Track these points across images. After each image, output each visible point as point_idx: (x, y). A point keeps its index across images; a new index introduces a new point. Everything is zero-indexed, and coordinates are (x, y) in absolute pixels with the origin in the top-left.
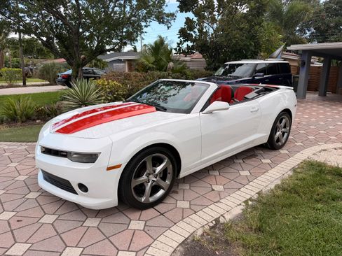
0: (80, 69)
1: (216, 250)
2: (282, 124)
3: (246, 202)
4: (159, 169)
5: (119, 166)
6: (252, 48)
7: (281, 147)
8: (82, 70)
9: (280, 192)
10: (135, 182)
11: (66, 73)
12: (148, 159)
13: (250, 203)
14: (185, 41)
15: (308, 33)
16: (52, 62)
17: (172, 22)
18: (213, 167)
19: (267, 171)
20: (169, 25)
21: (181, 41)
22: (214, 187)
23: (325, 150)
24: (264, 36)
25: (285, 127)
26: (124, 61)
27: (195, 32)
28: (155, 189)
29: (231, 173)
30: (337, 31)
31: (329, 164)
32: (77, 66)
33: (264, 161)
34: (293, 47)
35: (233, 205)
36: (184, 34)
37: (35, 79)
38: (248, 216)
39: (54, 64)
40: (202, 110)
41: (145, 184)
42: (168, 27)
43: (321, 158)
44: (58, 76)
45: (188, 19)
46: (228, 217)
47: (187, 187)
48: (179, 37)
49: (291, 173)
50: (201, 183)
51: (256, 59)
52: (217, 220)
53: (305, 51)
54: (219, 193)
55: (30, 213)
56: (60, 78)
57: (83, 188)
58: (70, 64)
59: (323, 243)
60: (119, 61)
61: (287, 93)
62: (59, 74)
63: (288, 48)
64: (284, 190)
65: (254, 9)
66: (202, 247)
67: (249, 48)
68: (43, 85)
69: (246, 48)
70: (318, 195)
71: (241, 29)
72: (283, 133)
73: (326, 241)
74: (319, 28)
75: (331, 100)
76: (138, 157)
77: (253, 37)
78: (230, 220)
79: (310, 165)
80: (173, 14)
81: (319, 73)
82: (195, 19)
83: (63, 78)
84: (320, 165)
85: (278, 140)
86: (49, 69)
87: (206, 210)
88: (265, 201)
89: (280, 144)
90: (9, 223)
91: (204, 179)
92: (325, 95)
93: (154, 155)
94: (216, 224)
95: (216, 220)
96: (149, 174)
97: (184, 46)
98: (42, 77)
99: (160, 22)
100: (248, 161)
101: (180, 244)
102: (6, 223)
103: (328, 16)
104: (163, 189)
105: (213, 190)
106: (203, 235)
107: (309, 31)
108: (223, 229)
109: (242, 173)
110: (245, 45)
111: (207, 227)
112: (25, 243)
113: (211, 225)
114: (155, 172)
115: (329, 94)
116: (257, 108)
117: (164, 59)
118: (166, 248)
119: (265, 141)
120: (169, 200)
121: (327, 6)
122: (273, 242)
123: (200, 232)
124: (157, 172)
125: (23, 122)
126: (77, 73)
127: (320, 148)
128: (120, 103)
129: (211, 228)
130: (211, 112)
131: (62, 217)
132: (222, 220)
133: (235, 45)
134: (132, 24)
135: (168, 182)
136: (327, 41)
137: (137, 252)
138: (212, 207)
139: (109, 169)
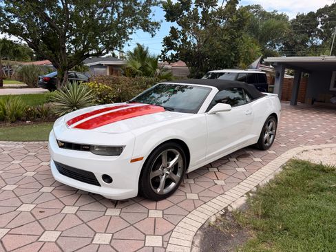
0: (66, 72)
1: (231, 233)
2: (270, 127)
3: (247, 194)
4: (172, 163)
5: (141, 159)
6: (233, 59)
7: (268, 148)
8: (68, 73)
9: (274, 186)
10: (153, 175)
11: (48, 76)
12: (164, 154)
13: (251, 195)
14: (169, 50)
15: (277, 48)
16: (31, 63)
17: (156, 30)
18: (211, 165)
19: (260, 168)
20: (154, 33)
21: (165, 49)
22: (216, 182)
23: (306, 151)
24: (243, 48)
25: (271, 130)
26: (106, 66)
27: (178, 41)
28: (168, 182)
29: (228, 169)
30: (303, 47)
31: (312, 162)
32: (63, 69)
33: (255, 160)
34: (269, 59)
35: (236, 196)
36: (168, 43)
37: (11, 81)
38: (252, 205)
39: (33, 65)
40: (207, 111)
41: (160, 177)
42: (153, 36)
43: (304, 157)
44: (39, 79)
45: (173, 28)
46: (235, 207)
47: (191, 181)
48: (163, 46)
49: (281, 170)
50: (203, 179)
51: (235, 69)
52: (226, 209)
53: (280, 63)
54: (222, 186)
55: (50, 205)
56: (41, 80)
57: (107, 179)
58: (56, 67)
59: (321, 224)
60: (100, 66)
61: (273, 99)
62: (40, 77)
63: (265, 60)
64: (277, 183)
65: (236, 23)
66: (218, 230)
67: (230, 58)
68: (21, 87)
69: (227, 58)
70: (308, 187)
71: (225, 41)
72: (270, 136)
73: (324, 223)
74: (287, 43)
75: (302, 108)
76: (157, 151)
77: (233, 49)
78: (237, 209)
79: (296, 163)
80: (158, 23)
81: (289, 85)
82: (180, 28)
83: (45, 80)
84: (304, 163)
85: (266, 142)
86: (28, 71)
87: (214, 200)
88: (264, 193)
89: (267, 144)
90: (32, 214)
91: (205, 175)
92: (295, 104)
93: (169, 150)
94: (226, 213)
95: (224, 209)
96: (164, 168)
97: (169, 54)
98: (21, 79)
99: (145, 30)
100: (241, 160)
101: (199, 229)
102: (29, 213)
103: (295, 33)
104: (175, 182)
105: (216, 184)
106: (216, 221)
107: (278, 45)
108: (233, 217)
109: (239, 170)
110: (226, 56)
111: (218, 215)
112: (55, 230)
113: (222, 213)
114: (168, 165)
115: (299, 103)
116: (250, 112)
117: (150, 66)
118: (188, 232)
119: (255, 142)
120: (178, 193)
121: (294, 24)
122: (279, 225)
123: (213, 219)
124: (170, 166)
125: (12, 122)
126: (63, 75)
127: (302, 149)
128: (125, 104)
129: (222, 215)
130: (214, 113)
131: (82, 208)
132: (229, 208)
133: (217, 55)
134: (118, 30)
135: (178, 175)
136: (294, 56)
137: (163, 236)
138: (218, 198)
139: (132, 161)
